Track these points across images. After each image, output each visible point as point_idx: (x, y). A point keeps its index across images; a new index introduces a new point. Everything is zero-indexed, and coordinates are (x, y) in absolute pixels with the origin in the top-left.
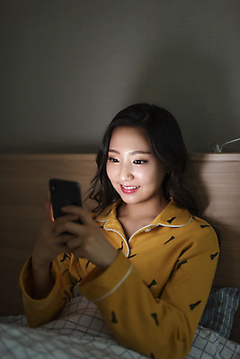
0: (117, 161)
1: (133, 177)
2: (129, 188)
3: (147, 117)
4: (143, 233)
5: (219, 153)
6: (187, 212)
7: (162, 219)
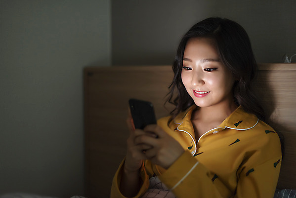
0: (190, 69)
1: (203, 82)
2: (200, 93)
3: (218, 29)
4: (211, 134)
5: (287, 63)
6: (254, 116)
7: (230, 122)
